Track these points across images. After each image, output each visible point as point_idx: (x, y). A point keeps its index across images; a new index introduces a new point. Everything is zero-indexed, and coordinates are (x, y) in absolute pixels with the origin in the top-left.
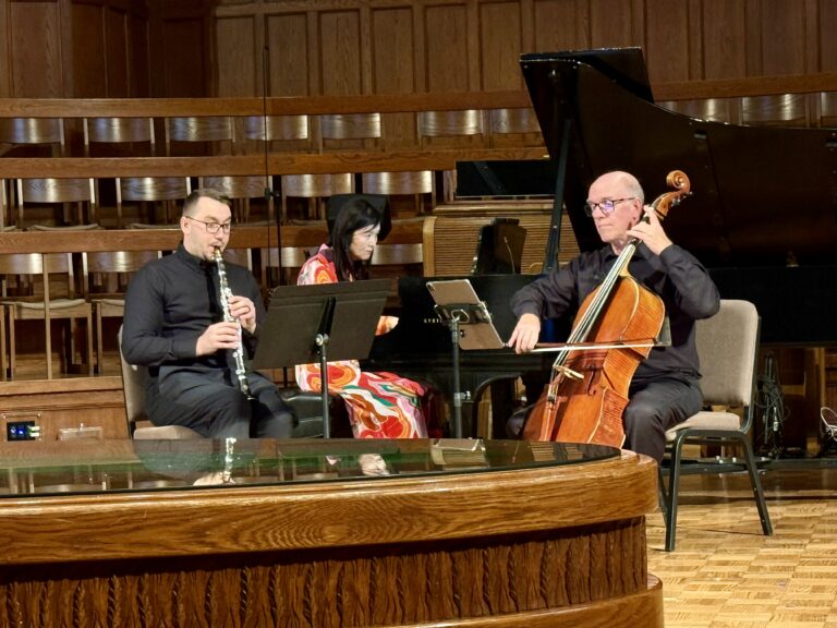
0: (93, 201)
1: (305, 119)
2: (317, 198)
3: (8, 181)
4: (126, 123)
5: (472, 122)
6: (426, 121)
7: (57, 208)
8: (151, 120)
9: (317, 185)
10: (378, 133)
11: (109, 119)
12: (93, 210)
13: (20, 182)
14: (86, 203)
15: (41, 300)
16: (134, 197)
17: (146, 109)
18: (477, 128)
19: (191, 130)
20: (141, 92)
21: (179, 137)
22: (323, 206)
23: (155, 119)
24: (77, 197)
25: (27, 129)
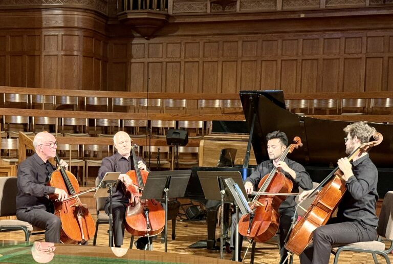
0: (87, 125)
1: (159, 100)
2: (162, 128)
3: (59, 118)
4: (99, 99)
5: (217, 103)
6: (201, 102)
7: (75, 127)
8: (108, 99)
9: (163, 124)
10: (184, 106)
11: (93, 98)
12: (87, 128)
13: (63, 119)
14: (84, 126)
15: (69, 159)
16: (101, 124)
17: (106, 94)
18: (219, 105)
19: (121, 102)
20: (104, 89)
21: (117, 104)
22: (164, 131)
23: (109, 98)
24: (82, 124)
25: (66, 100)
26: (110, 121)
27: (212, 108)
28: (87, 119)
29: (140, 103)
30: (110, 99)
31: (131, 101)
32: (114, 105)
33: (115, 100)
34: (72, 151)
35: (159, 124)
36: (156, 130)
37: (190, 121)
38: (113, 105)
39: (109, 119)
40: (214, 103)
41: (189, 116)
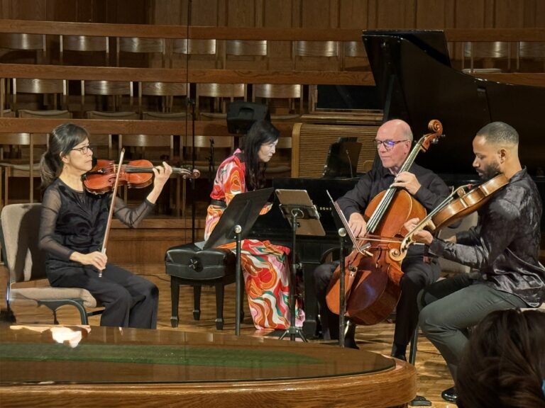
0: (65, 93)
1: (214, 41)
2: (220, 98)
3: (6, 80)
4: (89, 38)
5: (330, 48)
6: (298, 46)
7: (39, 97)
8: (107, 39)
9: (220, 90)
10: (265, 53)
11: (78, 37)
12: (65, 99)
13: (14, 80)
14: (60, 95)
16: (94, 92)
17: (105, 32)
18: (334, 52)
20: (101, 19)
21: (126, 49)
22: (224, 104)
23: (110, 38)
24: (54, 90)
26: (113, 85)
27: (321, 57)
28: (65, 81)
29: (175, 48)
30: (112, 40)
31: (156, 43)
32: (120, 52)
33: (122, 43)
34: (35, 146)
35: (214, 90)
36: (208, 103)
37: (275, 84)
38: (118, 51)
39: (109, 82)
40: (324, 48)
41: (274, 74)
